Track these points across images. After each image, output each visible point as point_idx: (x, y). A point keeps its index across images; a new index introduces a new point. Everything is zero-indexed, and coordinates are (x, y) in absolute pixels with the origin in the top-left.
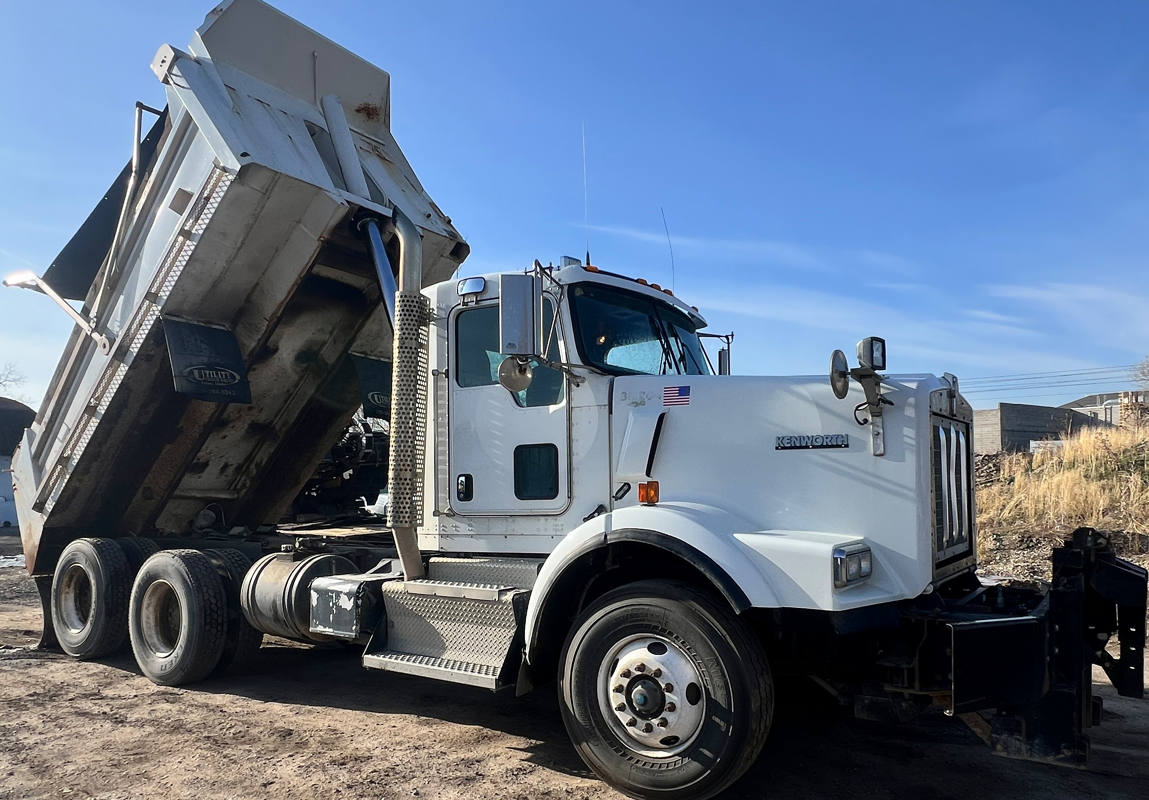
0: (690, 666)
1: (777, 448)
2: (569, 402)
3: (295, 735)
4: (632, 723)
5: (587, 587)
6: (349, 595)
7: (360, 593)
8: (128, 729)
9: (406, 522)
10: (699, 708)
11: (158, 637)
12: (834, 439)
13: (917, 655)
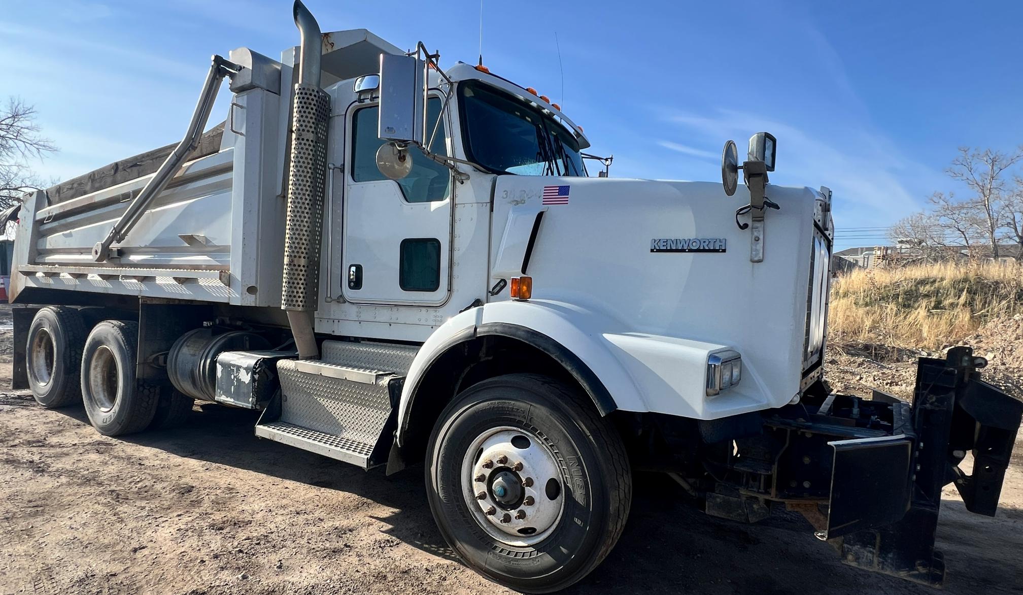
0: (551, 462)
1: (652, 251)
2: (453, 199)
3: (195, 491)
4: (492, 512)
5: (463, 376)
6: (247, 369)
7: (257, 369)
8: (46, 478)
9: (299, 306)
10: (557, 503)
11: (104, 394)
12: (712, 244)
13: (776, 463)
